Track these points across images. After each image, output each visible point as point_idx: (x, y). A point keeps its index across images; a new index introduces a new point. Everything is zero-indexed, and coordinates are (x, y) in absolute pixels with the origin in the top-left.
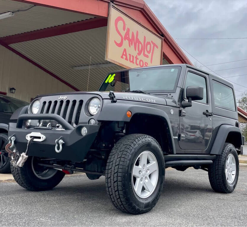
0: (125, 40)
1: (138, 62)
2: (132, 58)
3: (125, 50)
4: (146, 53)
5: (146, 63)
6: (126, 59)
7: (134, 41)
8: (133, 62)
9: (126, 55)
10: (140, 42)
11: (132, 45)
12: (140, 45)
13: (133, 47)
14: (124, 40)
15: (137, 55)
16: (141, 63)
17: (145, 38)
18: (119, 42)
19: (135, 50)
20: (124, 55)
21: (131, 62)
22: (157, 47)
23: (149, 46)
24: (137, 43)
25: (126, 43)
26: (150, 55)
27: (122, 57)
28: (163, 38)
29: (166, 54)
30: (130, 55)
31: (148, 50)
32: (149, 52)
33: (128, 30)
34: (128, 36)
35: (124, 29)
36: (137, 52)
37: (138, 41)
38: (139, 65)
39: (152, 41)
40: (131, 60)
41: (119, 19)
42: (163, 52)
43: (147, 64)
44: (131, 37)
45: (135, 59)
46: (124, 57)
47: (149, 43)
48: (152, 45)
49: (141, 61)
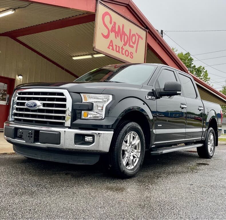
0: (112, 33)
1: (124, 52)
2: (118, 48)
3: (111, 41)
4: (131, 44)
5: (131, 52)
6: (113, 49)
7: (120, 33)
8: (119, 52)
9: (112, 46)
10: (125, 35)
11: (118, 37)
12: (126, 37)
13: (119, 38)
14: (110, 32)
15: (123, 46)
16: (127, 52)
17: (130, 30)
18: (106, 34)
19: (121, 41)
20: (111, 46)
21: (117, 51)
22: (142, 39)
23: (134, 38)
24: (123, 35)
25: (112, 35)
26: (135, 46)
27: (109, 48)
28: (147, 30)
29: (150, 44)
30: (116, 46)
31: (134, 41)
32: (134, 43)
33: (115, 23)
34: (114, 29)
35: (111, 23)
36: (123, 43)
37: (124, 33)
38: (124, 54)
39: (137, 33)
40: (118, 50)
41: (106, 14)
42: (148, 43)
43: (133, 53)
44: (117, 30)
45: (121, 50)
46: (111, 47)
47: (134, 35)
48: (137, 37)
49: (126, 51)
